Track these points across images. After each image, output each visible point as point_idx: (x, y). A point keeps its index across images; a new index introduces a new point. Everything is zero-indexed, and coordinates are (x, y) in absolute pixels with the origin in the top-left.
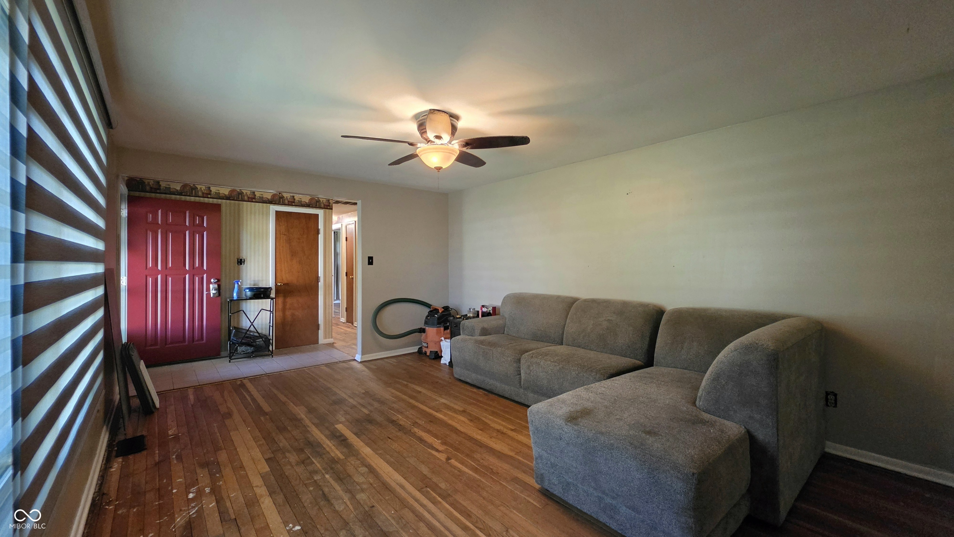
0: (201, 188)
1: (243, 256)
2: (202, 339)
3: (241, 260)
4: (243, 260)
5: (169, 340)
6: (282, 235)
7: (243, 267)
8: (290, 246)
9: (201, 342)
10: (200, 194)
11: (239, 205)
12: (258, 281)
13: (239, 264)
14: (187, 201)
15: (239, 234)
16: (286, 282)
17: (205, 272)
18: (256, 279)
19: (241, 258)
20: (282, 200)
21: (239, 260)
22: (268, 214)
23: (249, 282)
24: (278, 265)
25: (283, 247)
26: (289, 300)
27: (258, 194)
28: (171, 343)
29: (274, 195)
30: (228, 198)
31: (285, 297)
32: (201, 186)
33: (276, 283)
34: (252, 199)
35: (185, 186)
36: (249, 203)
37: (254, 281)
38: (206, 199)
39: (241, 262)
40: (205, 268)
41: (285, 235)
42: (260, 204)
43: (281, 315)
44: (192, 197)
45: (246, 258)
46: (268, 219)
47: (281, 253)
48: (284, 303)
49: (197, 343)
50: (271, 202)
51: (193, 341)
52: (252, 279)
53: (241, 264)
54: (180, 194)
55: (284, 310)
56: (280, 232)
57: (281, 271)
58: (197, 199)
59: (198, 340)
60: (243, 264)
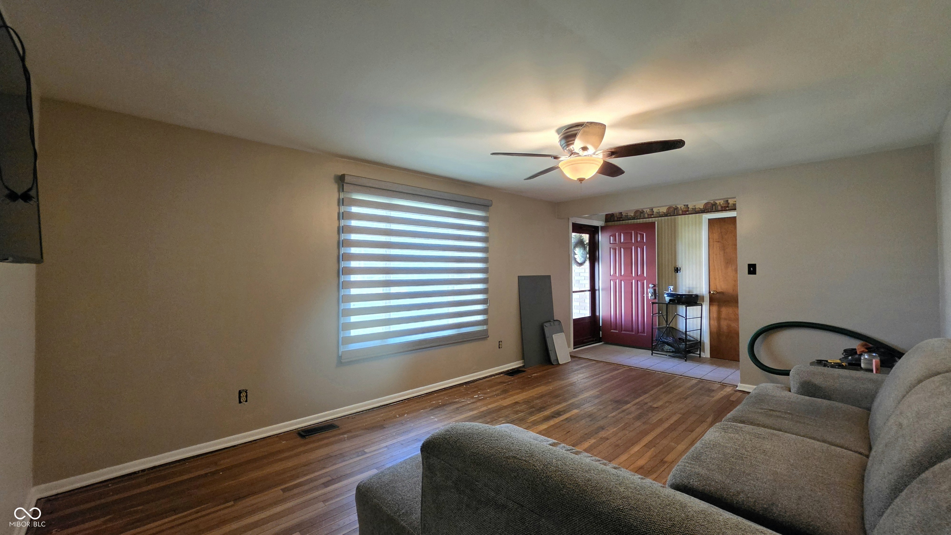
0: (646, 211)
1: (679, 265)
2: (644, 332)
3: (677, 268)
4: (679, 269)
5: (623, 329)
6: (715, 243)
7: (679, 274)
8: (724, 253)
9: (643, 334)
10: (646, 216)
11: (675, 219)
12: (693, 288)
13: (676, 272)
14: (641, 223)
15: (675, 245)
16: (719, 290)
17: (645, 278)
18: (691, 286)
19: (677, 267)
20: (715, 208)
21: (676, 269)
22: (701, 223)
23: (684, 288)
24: (711, 273)
25: (716, 255)
26: (724, 310)
27: (691, 207)
28: (624, 331)
29: (706, 204)
30: (666, 215)
31: (720, 306)
32: (647, 210)
33: (710, 291)
34: (686, 211)
35: (637, 212)
36: (683, 216)
37: (689, 288)
38: (650, 219)
39: (677, 270)
40: (645, 275)
41: (718, 242)
42: (693, 215)
43: (716, 324)
44: (641, 220)
45: (682, 267)
46: (700, 228)
47: (715, 260)
48: (719, 313)
49: (641, 334)
50: (704, 211)
51: (638, 333)
52: (687, 286)
53: (677, 272)
54: (634, 218)
55: (719, 319)
56: (714, 240)
57: (715, 279)
58: (645, 220)
59: (641, 333)
60: (679, 272)
